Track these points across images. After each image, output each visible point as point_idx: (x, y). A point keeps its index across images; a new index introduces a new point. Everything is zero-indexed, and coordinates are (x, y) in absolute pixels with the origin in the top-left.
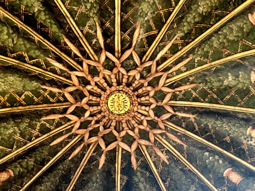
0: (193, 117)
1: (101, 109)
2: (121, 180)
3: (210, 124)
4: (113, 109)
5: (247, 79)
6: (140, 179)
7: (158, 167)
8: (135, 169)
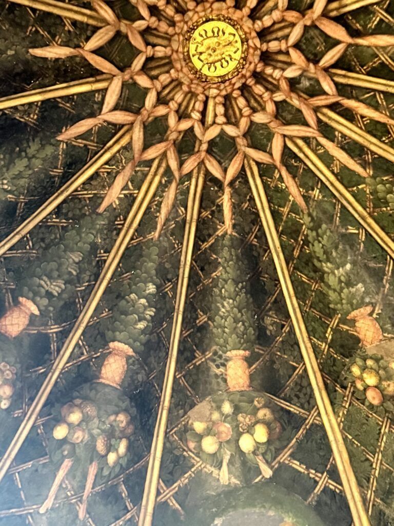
0: (227, 230)
1: (189, 10)
2: (26, 107)
3: (221, 271)
4: (199, 39)
5: (352, 305)
6: (37, 158)
7: (87, 187)
8: (60, 138)
